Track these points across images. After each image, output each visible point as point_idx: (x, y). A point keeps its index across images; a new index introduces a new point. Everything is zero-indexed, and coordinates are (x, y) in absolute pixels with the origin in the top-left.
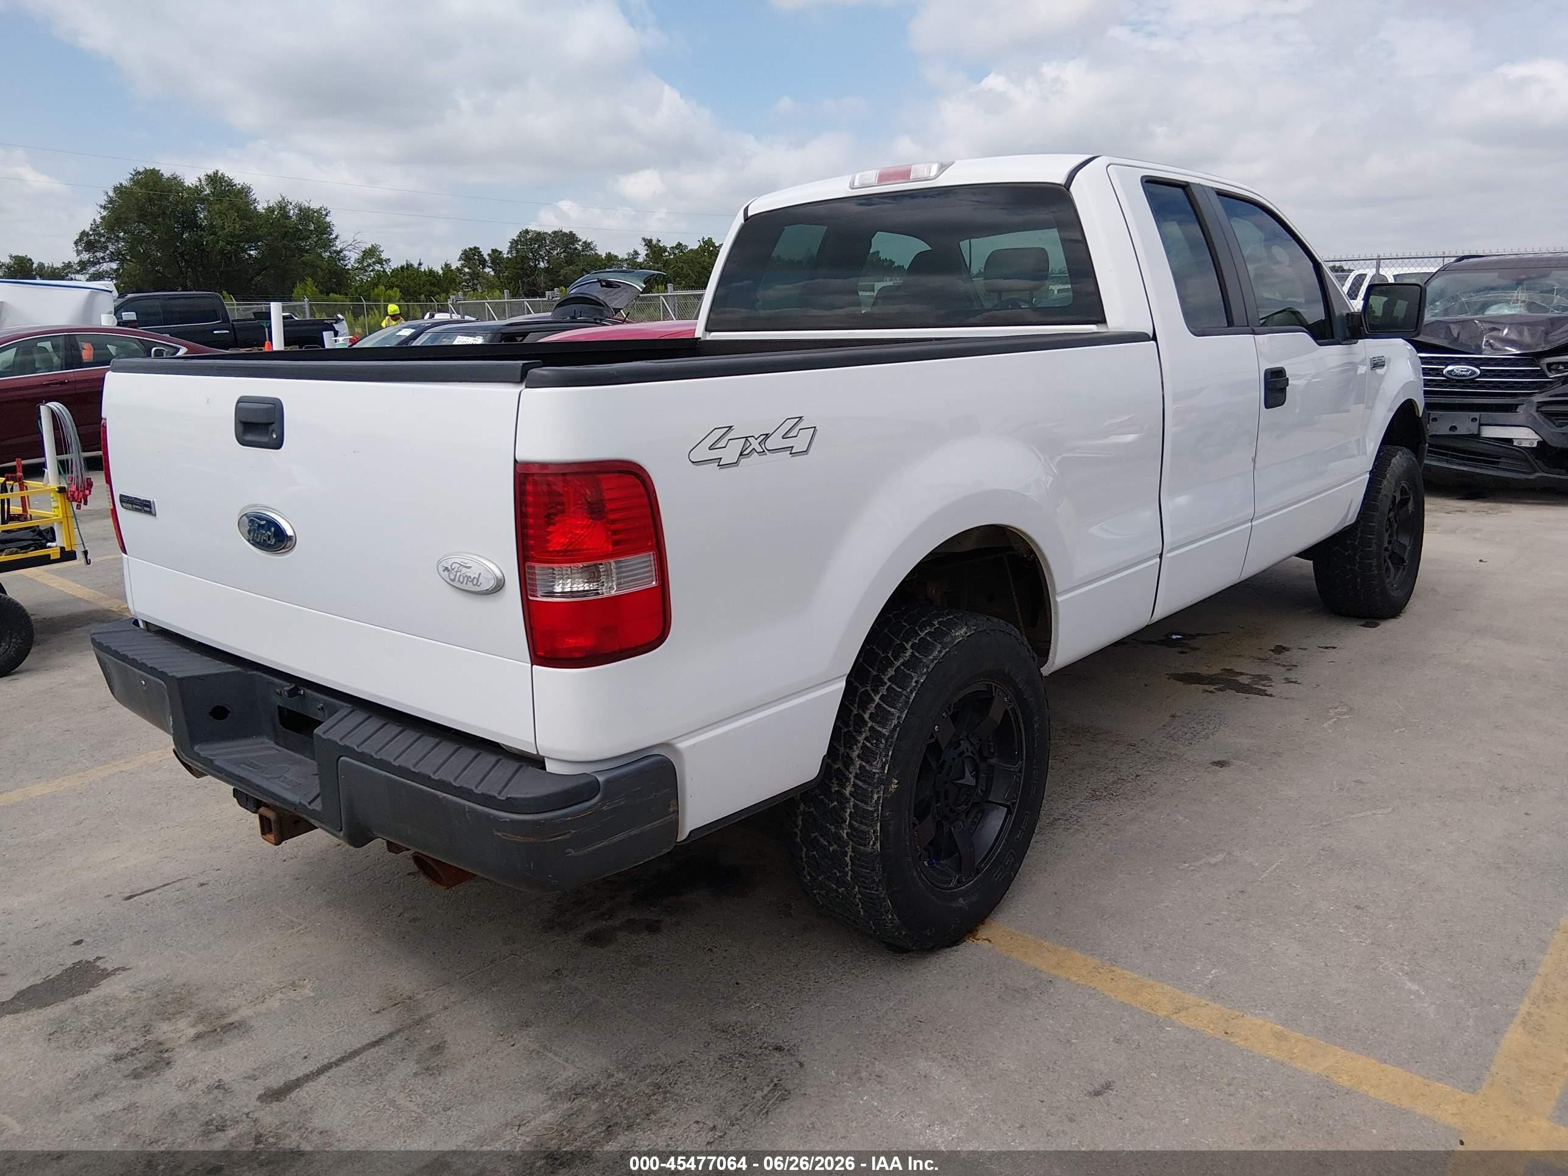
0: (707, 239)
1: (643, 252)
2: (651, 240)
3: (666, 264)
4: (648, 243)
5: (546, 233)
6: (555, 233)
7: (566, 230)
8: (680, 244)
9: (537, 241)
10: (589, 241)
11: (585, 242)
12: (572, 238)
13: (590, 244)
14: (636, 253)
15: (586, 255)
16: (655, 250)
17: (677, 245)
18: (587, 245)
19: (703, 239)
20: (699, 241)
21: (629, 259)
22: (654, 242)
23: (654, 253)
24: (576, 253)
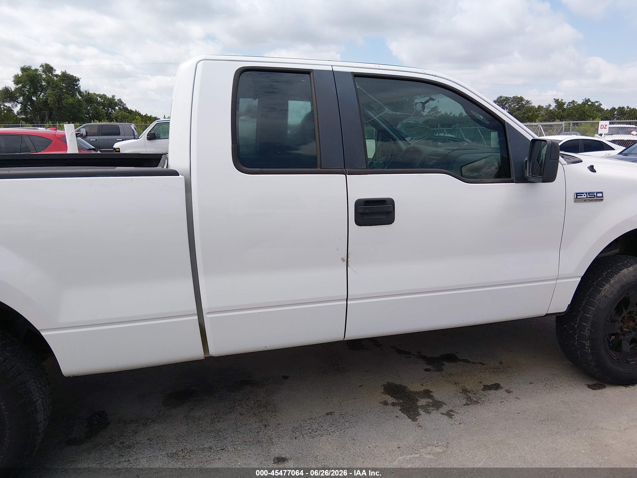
0: (587, 99)
1: (553, 105)
2: (558, 99)
3: (564, 110)
4: (557, 101)
5: (510, 98)
6: (514, 97)
7: (519, 96)
8: (573, 101)
9: (505, 101)
10: (529, 100)
11: (527, 101)
12: (521, 99)
13: (529, 101)
14: (550, 105)
15: (527, 106)
16: (559, 104)
17: (572, 102)
18: (528, 102)
19: (585, 99)
20: (583, 100)
21: (546, 108)
22: (559, 100)
23: (558, 105)
24: (523, 106)
